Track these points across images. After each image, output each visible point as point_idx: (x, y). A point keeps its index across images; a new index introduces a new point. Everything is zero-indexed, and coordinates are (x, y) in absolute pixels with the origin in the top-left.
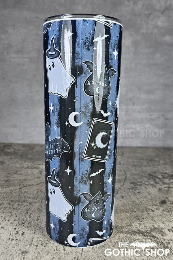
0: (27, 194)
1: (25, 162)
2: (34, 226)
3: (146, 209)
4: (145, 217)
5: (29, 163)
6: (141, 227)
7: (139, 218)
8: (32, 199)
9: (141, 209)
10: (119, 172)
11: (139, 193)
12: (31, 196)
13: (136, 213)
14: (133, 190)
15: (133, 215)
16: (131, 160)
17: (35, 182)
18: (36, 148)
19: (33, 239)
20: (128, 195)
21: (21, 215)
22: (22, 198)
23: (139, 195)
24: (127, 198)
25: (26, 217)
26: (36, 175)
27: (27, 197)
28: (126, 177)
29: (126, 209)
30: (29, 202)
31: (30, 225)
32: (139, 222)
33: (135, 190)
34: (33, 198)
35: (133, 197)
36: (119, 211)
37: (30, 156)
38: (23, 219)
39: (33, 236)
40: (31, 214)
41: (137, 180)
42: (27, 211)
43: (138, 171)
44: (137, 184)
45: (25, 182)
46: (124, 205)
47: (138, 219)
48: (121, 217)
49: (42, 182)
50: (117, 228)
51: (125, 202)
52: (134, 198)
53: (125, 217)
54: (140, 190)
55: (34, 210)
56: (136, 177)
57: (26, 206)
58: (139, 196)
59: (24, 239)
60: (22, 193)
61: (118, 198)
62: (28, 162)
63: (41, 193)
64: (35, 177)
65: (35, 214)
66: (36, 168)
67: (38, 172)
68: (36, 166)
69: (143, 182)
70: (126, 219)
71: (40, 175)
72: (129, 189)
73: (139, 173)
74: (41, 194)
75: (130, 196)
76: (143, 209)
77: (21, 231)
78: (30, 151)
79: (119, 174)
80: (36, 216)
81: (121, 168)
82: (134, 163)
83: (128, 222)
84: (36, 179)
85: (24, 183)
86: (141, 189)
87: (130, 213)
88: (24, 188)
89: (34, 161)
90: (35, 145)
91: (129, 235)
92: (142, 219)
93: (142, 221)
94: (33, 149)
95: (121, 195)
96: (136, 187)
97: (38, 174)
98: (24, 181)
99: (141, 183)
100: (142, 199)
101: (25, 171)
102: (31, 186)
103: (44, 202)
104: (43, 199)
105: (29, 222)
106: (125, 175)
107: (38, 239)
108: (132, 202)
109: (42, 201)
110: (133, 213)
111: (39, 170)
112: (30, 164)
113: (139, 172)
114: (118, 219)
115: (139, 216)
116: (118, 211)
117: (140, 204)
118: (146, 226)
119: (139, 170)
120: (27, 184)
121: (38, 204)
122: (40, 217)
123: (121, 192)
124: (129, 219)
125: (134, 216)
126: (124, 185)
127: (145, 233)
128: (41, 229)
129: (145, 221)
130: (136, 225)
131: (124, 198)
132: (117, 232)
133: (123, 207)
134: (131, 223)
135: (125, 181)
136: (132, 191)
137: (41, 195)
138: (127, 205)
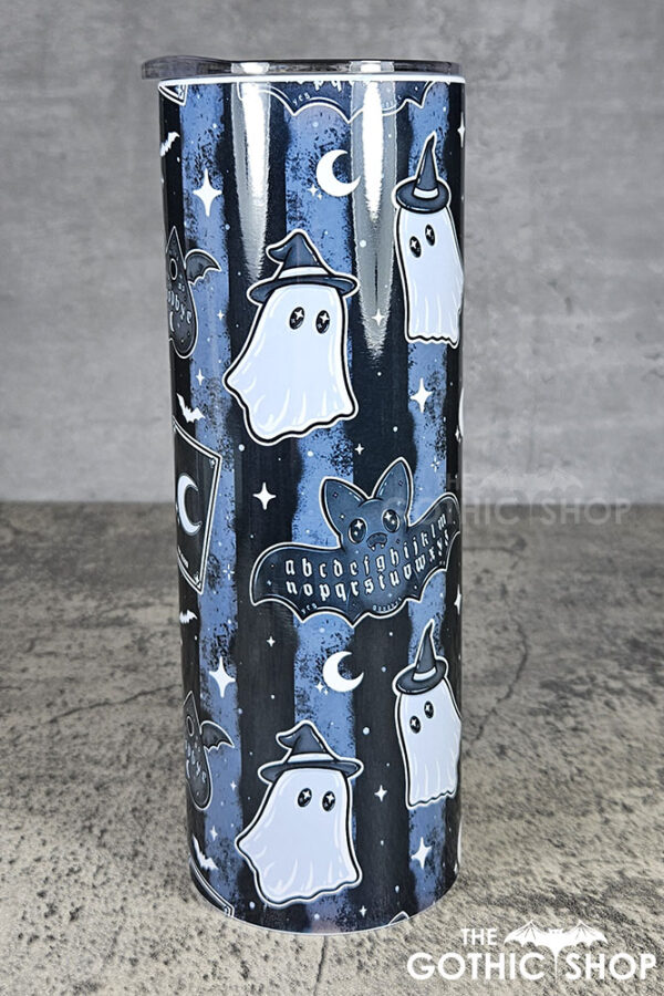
0: (84, 744)
1: (69, 597)
2: (118, 880)
3: (599, 804)
4: (589, 836)
5: (86, 598)
6: (568, 879)
7: (565, 841)
8: (108, 768)
9: (578, 801)
10: (497, 632)
11: (575, 729)
12: (104, 756)
13: (553, 821)
14: (551, 719)
15: (538, 830)
16: (554, 577)
17: (114, 688)
18: (116, 526)
19: (116, 933)
20: (525, 742)
21: (64, 836)
22: (64, 762)
23: (577, 741)
24: (520, 755)
25: (87, 845)
26: (122, 658)
27: (83, 757)
28: (525, 658)
29: (511, 803)
30: (96, 779)
31: (101, 878)
32: (563, 859)
33: (560, 718)
34: (112, 764)
35: (548, 747)
36: (481, 813)
37: (90, 566)
38: (73, 853)
39: (119, 924)
40: (103, 832)
41: (572, 672)
42: (89, 819)
43: (581, 626)
44: (572, 691)
45: (72, 691)
46: (506, 785)
47: (562, 846)
48: (488, 840)
49: (147, 689)
50: (469, 883)
51: (512, 773)
52: (550, 755)
53: (505, 839)
54: (584, 718)
55: (116, 816)
56: (569, 656)
57: (82, 800)
58: (573, 744)
59: (82, 934)
60: (61, 739)
61: (483, 755)
62: (81, 596)
63: (146, 740)
64: (114, 667)
65: (124, 833)
66: (118, 622)
67: (128, 641)
68: (120, 613)
69: (600, 678)
70: (508, 846)
71: (138, 658)
72: (533, 713)
73: (584, 636)
74: (142, 745)
75: (535, 746)
76: (587, 803)
77: (69, 905)
78: (89, 541)
79: (494, 643)
80: (129, 839)
81: (508, 616)
82: (567, 589)
83: (515, 860)
84: (119, 674)
85: (68, 697)
86: (586, 712)
87: (529, 822)
88: (70, 719)
89: (108, 587)
90: (110, 508)
91: (513, 913)
92: (578, 846)
93: (575, 852)
94: (102, 528)
95: (498, 740)
96: (566, 706)
97: (130, 654)
98: (67, 687)
99: (590, 686)
100: (586, 758)
101: (71, 637)
102: (101, 709)
103: (157, 778)
104: (153, 766)
105: (100, 867)
106: (522, 648)
107: (140, 935)
108: (541, 771)
109: (149, 776)
110: (541, 822)
111: (133, 635)
112: (92, 604)
113: (588, 631)
114: (472, 846)
115: (566, 834)
116: (475, 811)
117: (577, 778)
118: (589, 876)
120: (80, 701)
121: (131, 789)
122: (143, 844)
123: (497, 730)
124: (521, 846)
125: (543, 835)
126: (514, 697)
127: (584, 904)
128: (147, 892)
129: (587, 854)
130: (548, 872)
131: (510, 753)
132: (464, 903)
133: (500, 795)
134: (528, 864)
135: (518, 677)
136: (548, 723)
137: (146, 749)
138: (520, 785)
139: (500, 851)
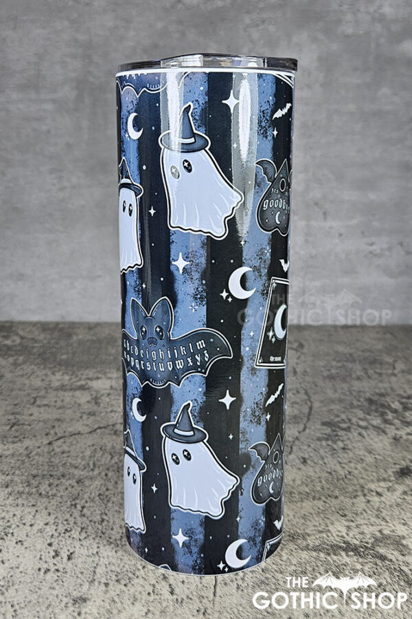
0: (68, 457)
1: (54, 373)
2: (93, 536)
3: (363, 491)
4: (360, 510)
6: (351, 535)
7: (346, 512)
8: (83, 470)
9: (350, 489)
10: (294, 394)
11: (344, 449)
12: (80, 464)
13: (338, 501)
14: (330, 443)
15: (331, 507)
16: (322, 364)
17: (83, 425)
18: (77, 335)
19: (95, 567)
20: (317, 456)
21: (61, 510)
22: (58, 467)
23: (346, 455)
24: (315, 463)
25: (74, 516)
26: (86, 408)
27: (68, 464)
28: (311, 408)
29: (314, 491)
30: (76, 477)
31: (84, 535)
32: (347, 524)
33: (335, 442)
34: (85, 468)
35: (330, 459)
36: (297, 496)
37: (65, 357)
38: (66, 520)
39: (96, 562)
40: (83, 507)
41: (338, 416)
42: (74, 500)
43: (339, 391)
44: (339, 427)
45: (59, 426)
46: (309, 480)
47: (345, 516)
48: (303, 512)
49: (102, 425)
50: (295, 537)
51: (312, 473)
52: (332, 463)
53: (312, 511)
54: (348, 442)
55: (89, 498)
56: (336, 407)
57: (70, 489)
58: (344, 457)
59: (75, 568)
60: (55, 454)
61: (294, 463)
62: (61, 373)
63: (103, 454)
64: (82, 413)
65: (95, 508)
66: (82, 388)
67: (89, 398)
68: (83, 383)
69: (354, 420)
70: (315, 516)
71: (95, 408)
72: (319, 439)
73: (342, 397)
74: (102, 457)
75: (323, 458)
76: (356, 491)
77: (66, 551)
79: (293, 400)
80: (98, 512)
81: (298, 386)
82: (329, 370)
83: (320, 524)
84: (85, 417)
85: (57, 429)
86: (349, 439)
87: (325, 502)
88: (59, 443)
89: (75, 368)
91: (322, 555)
92: (354, 515)
93: (353, 519)
94: (69, 336)
95: (302, 455)
96: (337, 435)
97: (90, 406)
98: (56, 424)
99: (349, 424)
100: (352, 465)
101: (57, 396)
102: (77, 436)
103: (111, 476)
104: (108, 469)
105: (82, 529)
106: (309, 403)
107: (109, 569)
108: (328, 472)
109: (106, 475)
110: (331, 501)
111: (92, 395)
112: (67, 377)
113: (344, 394)
114: (294, 516)
115: (347, 509)
116: (294, 495)
117: (348, 477)
118: (362, 533)
119: (342, 389)
120: (65, 432)
121: (97, 483)
122: (106, 514)
123: (300, 449)
124: (322, 515)
125: (333, 509)
126: (307, 431)
127: (362, 550)
128: (111, 543)
129: (360, 521)
130: (339, 531)
131: (309, 462)
132: (293, 549)
133: (307, 486)
134: (327, 526)
135: (309, 419)
136: (328, 445)
137: (104, 460)
138: (317, 480)
139: (311, 519)
